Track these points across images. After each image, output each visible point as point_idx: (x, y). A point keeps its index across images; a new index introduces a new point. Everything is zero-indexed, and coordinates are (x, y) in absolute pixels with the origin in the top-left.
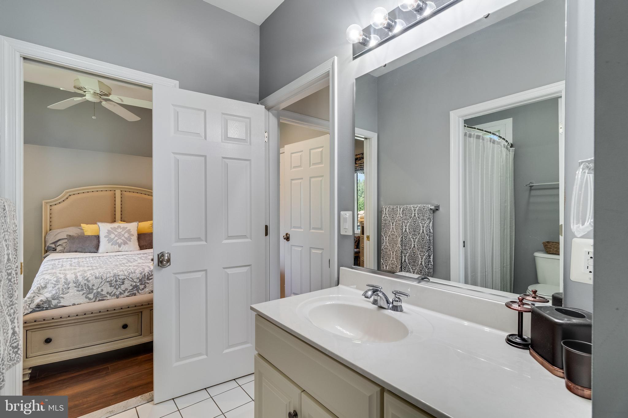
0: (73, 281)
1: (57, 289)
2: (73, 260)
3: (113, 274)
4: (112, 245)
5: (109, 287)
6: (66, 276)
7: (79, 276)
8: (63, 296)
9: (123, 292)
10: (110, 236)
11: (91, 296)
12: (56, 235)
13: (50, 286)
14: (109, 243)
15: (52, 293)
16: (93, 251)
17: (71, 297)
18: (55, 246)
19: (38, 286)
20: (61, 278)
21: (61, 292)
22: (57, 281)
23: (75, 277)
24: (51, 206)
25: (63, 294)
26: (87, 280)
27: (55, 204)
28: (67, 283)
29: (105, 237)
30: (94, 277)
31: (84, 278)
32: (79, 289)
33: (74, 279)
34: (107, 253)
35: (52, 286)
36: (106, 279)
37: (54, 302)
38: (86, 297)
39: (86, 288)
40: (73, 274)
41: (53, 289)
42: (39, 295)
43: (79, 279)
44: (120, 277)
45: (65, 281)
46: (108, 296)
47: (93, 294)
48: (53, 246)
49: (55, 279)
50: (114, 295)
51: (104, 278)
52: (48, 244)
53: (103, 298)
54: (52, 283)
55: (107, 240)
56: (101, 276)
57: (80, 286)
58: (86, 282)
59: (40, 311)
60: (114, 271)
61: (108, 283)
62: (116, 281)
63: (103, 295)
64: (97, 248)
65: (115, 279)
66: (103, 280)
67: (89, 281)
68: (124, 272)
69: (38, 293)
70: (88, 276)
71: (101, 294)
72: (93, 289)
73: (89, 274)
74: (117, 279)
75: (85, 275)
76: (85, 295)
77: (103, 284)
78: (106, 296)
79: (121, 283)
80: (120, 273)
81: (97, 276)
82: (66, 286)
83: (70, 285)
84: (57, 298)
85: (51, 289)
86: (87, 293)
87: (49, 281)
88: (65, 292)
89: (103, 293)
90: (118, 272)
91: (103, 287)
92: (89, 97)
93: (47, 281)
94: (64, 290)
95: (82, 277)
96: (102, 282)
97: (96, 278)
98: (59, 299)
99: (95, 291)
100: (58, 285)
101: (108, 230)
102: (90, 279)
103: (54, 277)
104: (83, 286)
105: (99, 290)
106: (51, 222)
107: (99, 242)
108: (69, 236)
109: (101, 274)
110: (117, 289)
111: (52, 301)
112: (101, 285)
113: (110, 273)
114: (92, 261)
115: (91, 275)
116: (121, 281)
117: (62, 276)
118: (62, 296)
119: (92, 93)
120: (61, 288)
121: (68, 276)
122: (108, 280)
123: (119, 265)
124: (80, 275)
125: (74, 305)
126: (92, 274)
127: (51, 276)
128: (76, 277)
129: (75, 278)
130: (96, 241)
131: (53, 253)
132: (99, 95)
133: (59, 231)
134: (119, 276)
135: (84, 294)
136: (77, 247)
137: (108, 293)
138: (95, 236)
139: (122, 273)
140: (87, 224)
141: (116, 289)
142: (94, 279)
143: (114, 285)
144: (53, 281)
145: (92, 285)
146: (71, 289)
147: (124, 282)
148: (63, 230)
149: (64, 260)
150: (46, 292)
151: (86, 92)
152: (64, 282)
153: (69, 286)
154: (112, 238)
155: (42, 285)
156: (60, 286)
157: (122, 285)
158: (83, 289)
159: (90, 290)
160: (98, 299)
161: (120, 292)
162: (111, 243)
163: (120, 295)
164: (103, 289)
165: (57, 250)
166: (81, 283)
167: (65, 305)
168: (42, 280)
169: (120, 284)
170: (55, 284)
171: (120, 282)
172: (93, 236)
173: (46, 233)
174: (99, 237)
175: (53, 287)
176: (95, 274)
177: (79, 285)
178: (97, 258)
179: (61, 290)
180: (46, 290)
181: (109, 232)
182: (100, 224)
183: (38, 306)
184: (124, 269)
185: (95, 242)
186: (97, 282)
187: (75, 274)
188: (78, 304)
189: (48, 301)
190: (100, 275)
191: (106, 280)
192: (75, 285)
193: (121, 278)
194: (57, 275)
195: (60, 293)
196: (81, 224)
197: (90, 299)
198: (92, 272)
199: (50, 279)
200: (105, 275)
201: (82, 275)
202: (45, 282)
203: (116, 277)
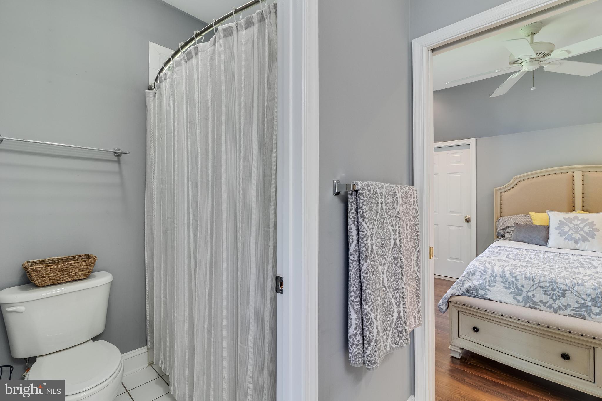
0: (500, 274)
1: (484, 279)
2: (514, 250)
3: (549, 279)
4: (565, 239)
5: (543, 295)
6: (493, 267)
7: (506, 271)
8: (490, 289)
9: (564, 308)
10: (562, 228)
11: (520, 298)
12: (505, 222)
13: (478, 274)
14: (561, 236)
15: (479, 282)
16: (541, 244)
17: (497, 292)
18: (504, 233)
19: (468, 271)
20: (488, 269)
21: (487, 283)
22: (485, 271)
23: (502, 270)
24: (501, 193)
25: (489, 286)
26: (515, 277)
27: (505, 191)
28: (494, 275)
29: (556, 229)
30: (523, 276)
31: (512, 274)
32: (506, 286)
33: (501, 274)
34: (559, 248)
35: (480, 274)
36: (539, 283)
37: (481, 292)
38: (515, 298)
39: (514, 287)
40: (501, 267)
41: (481, 278)
42: (468, 280)
43: (506, 274)
44: (559, 286)
45: (491, 272)
46: (542, 305)
47: (522, 296)
48: (502, 232)
49: (483, 268)
50: (550, 307)
51: (537, 281)
52: (498, 230)
53: (535, 306)
54: (480, 272)
55: (559, 233)
56: (532, 278)
57: (507, 283)
58: (514, 280)
59: (469, 296)
60: (551, 276)
61: (542, 289)
62: (553, 290)
63: (534, 302)
64: (546, 241)
65: (551, 287)
66: (535, 283)
67: (517, 280)
68: (565, 280)
69: (468, 278)
70: (517, 274)
71: (532, 299)
72: (522, 290)
73: (518, 272)
74: (555, 287)
75: (513, 272)
76: (513, 295)
77: (534, 288)
78: (539, 305)
79: (561, 295)
80: (559, 281)
81: (528, 276)
82: (492, 278)
83: (497, 279)
84: (484, 288)
85: (478, 277)
86: (515, 293)
87: (477, 269)
88: (492, 284)
89: (535, 299)
90: (557, 278)
91: (535, 292)
92: (526, 68)
93: (476, 268)
94: (491, 282)
95: (510, 272)
96: (533, 285)
97: (526, 278)
98: (486, 290)
99: (524, 294)
100: (485, 275)
101: (560, 221)
102: (518, 277)
103: (483, 266)
104: (511, 283)
105: (530, 294)
106: (501, 209)
107: (548, 233)
108: (516, 224)
109: (533, 275)
110: (555, 301)
111: (479, 290)
112: (532, 289)
113: (544, 277)
114: (533, 256)
115: (520, 273)
116: (560, 291)
117: (489, 266)
118: (488, 287)
119: (528, 61)
120: (487, 279)
121: (496, 268)
122: (541, 284)
123: (563, 269)
124: (508, 270)
125: (501, 302)
126: (522, 272)
127: (480, 263)
128: (504, 272)
129: (502, 272)
130: (544, 232)
131: (502, 240)
132: (538, 59)
133: (507, 218)
134: (557, 283)
135: (511, 293)
136: (523, 236)
137: (541, 301)
138: (544, 227)
139: (562, 280)
140: (536, 212)
141: (553, 300)
142: (524, 279)
143: (551, 294)
144: (481, 270)
145: (521, 285)
146: (497, 283)
147: (565, 294)
148: (512, 217)
149: (506, 248)
150: (475, 279)
151: (522, 62)
152: (491, 274)
153: (495, 280)
154: (565, 231)
155: (471, 271)
156: (487, 277)
157: (561, 297)
158: (510, 286)
159: (519, 291)
160: (528, 305)
161: (559, 306)
162: (564, 237)
163: (558, 310)
164: (535, 294)
165: (506, 237)
166: (508, 279)
167: (491, 299)
168: (472, 266)
169: (559, 295)
170: (482, 273)
171: (558, 292)
172: (541, 227)
173: (497, 219)
174: (548, 228)
175: (481, 276)
176: (525, 273)
177: (506, 281)
178: (543, 252)
179: (487, 281)
180: (474, 277)
181: (562, 224)
182: (550, 213)
183: (468, 291)
184: (566, 276)
185: (544, 234)
186: (527, 284)
187: (503, 267)
188: (505, 303)
189: (475, 289)
190: (531, 276)
191: (539, 285)
192: (501, 280)
193: (561, 288)
194: (486, 264)
195: (487, 285)
196: (530, 212)
197: (518, 301)
198: (523, 269)
199: (479, 267)
200: (537, 278)
201: (510, 271)
202: (474, 269)
203: (553, 284)
